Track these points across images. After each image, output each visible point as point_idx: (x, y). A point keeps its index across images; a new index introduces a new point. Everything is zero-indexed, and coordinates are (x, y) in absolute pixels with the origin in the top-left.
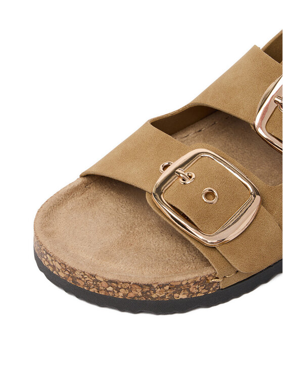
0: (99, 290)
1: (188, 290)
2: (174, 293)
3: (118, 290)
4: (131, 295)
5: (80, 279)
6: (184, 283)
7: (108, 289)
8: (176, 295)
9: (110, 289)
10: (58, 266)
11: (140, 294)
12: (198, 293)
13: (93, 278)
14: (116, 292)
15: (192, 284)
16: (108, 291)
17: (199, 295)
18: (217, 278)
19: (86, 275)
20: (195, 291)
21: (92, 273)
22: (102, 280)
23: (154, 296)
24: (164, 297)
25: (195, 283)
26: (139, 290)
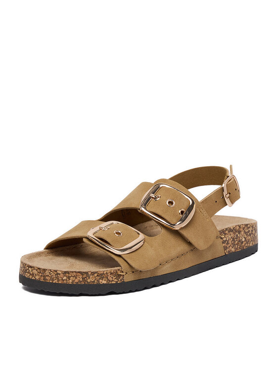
0: (58, 280)
1: (107, 278)
2: (100, 279)
3: (69, 278)
4: (76, 281)
5: (48, 276)
6: (105, 273)
7: (64, 279)
8: (101, 281)
9: (65, 278)
10: (35, 272)
11: (81, 280)
12: (112, 281)
13: (56, 273)
14: (68, 280)
15: (109, 274)
16: (64, 280)
17: (113, 282)
18: (123, 272)
19: (51, 271)
20: (111, 279)
21: (56, 269)
22: (60, 273)
23: (89, 281)
24: (94, 282)
25: (111, 273)
26: (81, 277)
